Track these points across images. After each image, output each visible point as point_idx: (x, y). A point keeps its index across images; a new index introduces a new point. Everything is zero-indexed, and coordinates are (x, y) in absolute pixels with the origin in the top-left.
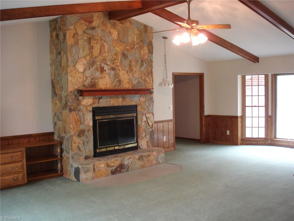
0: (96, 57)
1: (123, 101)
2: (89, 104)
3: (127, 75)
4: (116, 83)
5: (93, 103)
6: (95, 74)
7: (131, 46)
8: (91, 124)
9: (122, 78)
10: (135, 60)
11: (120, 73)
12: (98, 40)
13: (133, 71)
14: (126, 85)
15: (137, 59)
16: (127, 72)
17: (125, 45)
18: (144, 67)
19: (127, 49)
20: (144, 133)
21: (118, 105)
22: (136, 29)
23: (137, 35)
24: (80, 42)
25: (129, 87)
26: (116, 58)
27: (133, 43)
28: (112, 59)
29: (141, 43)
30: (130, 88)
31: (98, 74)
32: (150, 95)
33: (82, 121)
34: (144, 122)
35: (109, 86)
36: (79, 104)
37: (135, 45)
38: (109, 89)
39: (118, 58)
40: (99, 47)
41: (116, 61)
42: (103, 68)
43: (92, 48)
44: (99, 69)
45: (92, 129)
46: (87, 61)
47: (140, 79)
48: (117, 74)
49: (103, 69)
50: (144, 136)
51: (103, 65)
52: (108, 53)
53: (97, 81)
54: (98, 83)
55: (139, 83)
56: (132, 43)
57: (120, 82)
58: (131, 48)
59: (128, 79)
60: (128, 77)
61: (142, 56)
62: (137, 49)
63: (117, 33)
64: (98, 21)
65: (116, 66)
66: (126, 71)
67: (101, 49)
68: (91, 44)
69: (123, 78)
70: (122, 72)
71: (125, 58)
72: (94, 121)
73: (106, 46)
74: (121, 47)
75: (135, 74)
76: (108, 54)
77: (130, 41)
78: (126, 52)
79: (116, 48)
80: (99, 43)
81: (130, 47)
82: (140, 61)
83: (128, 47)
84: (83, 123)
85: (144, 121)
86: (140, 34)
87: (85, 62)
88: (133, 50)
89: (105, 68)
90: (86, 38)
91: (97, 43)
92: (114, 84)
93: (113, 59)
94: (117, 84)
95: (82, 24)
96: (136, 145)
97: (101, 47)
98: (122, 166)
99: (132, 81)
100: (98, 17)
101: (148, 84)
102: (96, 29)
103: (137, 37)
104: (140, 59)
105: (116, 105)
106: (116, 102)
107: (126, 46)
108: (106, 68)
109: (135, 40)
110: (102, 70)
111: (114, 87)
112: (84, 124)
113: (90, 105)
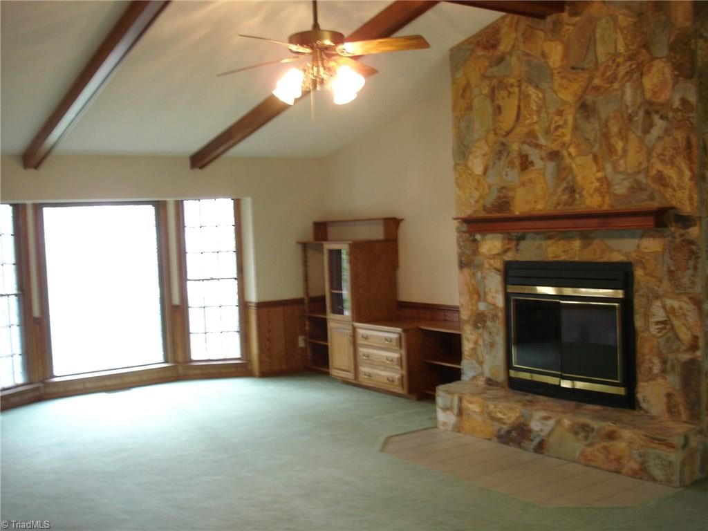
0: (508, 133)
1: (584, 247)
2: (495, 252)
3: (594, 169)
4: (561, 195)
5: (505, 251)
6: (506, 175)
7: (609, 73)
8: (500, 301)
9: (579, 179)
10: (623, 117)
11: (574, 166)
12: (512, 86)
13: (616, 150)
14: (592, 202)
15: (630, 111)
16: (595, 158)
17: (587, 76)
18: (656, 131)
19: (594, 87)
20: (656, 361)
21: (568, 259)
22: (624, 11)
23: (625, 32)
24: (476, 103)
25: (600, 206)
26: (561, 123)
27: (614, 61)
28: (549, 126)
29: (644, 51)
30: (606, 208)
31: (513, 176)
32: (682, 231)
33: (482, 292)
34: (658, 323)
35: (541, 207)
36: (476, 252)
37: (618, 66)
38: (542, 213)
39: (566, 123)
40: (516, 103)
41: (561, 130)
42: (526, 156)
43: (498, 110)
44: (517, 162)
45: (501, 315)
46: (489, 147)
47: (641, 177)
48: (565, 169)
49: (527, 160)
50: (656, 370)
51: (526, 148)
52: (538, 112)
53: (511, 194)
54: (513, 198)
55: (637, 188)
56: (610, 63)
57: (572, 190)
58: (608, 78)
59: (599, 180)
60: (600, 175)
61: (648, 95)
62: (627, 78)
63: (560, 48)
64: (514, 35)
65: (561, 147)
66: (590, 157)
67: (519, 107)
68: (497, 102)
69: (584, 178)
70: (579, 160)
71: (588, 118)
72: (507, 297)
73: (534, 97)
74: (576, 87)
75: (622, 162)
76: (539, 116)
77: (602, 58)
78: (589, 98)
79: (560, 95)
80: (515, 93)
81: (605, 78)
82: (641, 113)
83: (597, 81)
84: (482, 297)
85: (654, 320)
86: (635, 24)
87: (486, 149)
88: (616, 85)
89: (531, 158)
90: (487, 88)
91: (510, 93)
92: (555, 199)
93: (553, 126)
94: (565, 197)
95: (479, 57)
96: (621, 391)
97: (519, 100)
98: (523, 430)
99: (609, 185)
100: (511, 27)
101: (674, 190)
102: (508, 57)
103: (625, 39)
104: (639, 108)
105: (563, 257)
106: (564, 252)
107: (591, 79)
108: (534, 155)
109: (621, 49)
110: (525, 164)
111: (556, 207)
112: (485, 300)
113: (498, 254)
